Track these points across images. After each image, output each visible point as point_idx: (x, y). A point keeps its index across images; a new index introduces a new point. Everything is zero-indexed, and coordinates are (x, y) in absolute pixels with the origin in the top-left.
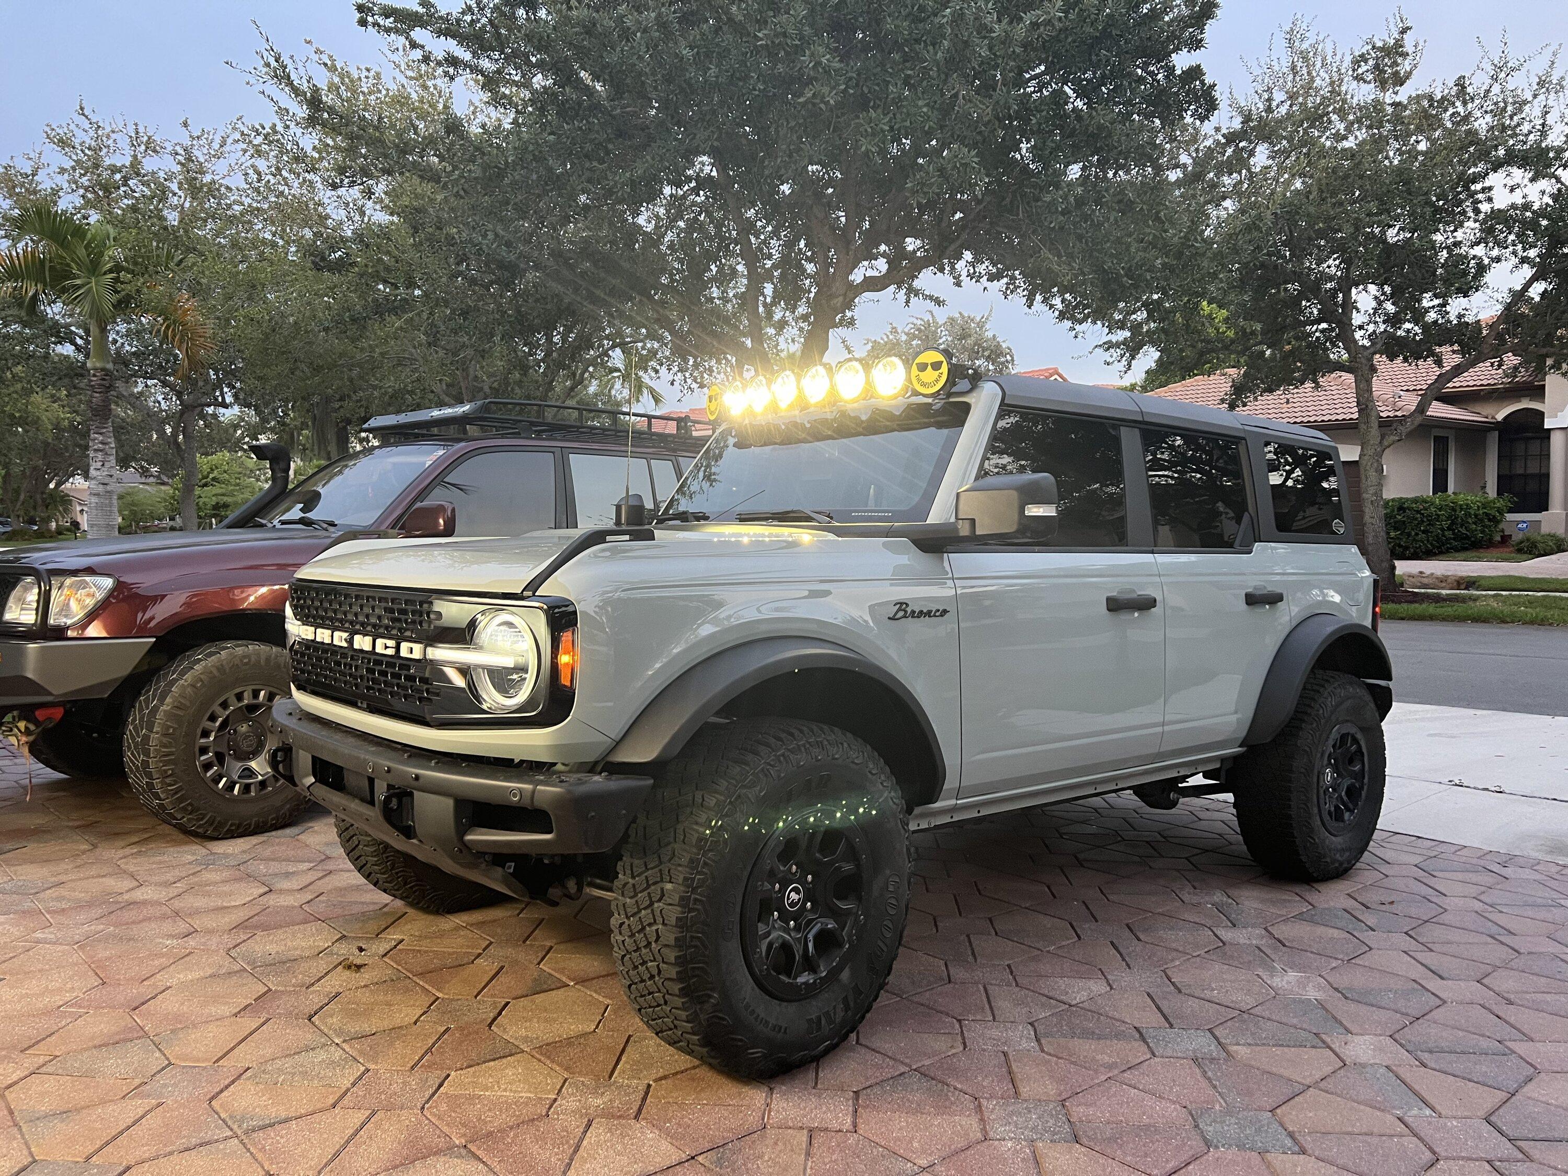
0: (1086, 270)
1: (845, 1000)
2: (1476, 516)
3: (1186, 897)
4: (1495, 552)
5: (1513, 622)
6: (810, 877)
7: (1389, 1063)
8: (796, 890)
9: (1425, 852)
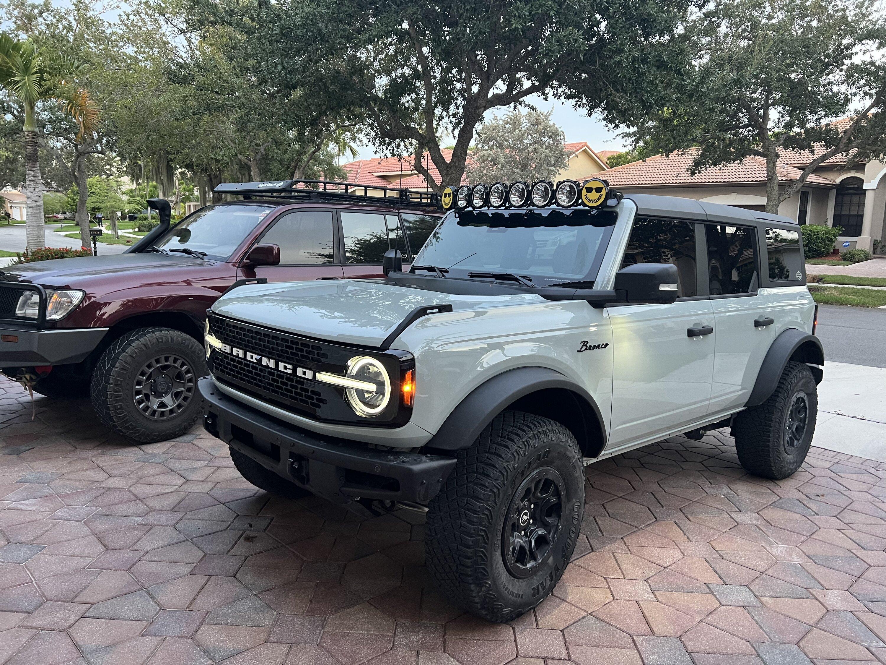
0: (633, 100)
1: (551, 575)
2: (822, 238)
3: (707, 490)
4: (830, 259)
5: (846, 305)
6: (532, 506)
7: (852, 609)
8: (526, 514)
9: (831, 459)
